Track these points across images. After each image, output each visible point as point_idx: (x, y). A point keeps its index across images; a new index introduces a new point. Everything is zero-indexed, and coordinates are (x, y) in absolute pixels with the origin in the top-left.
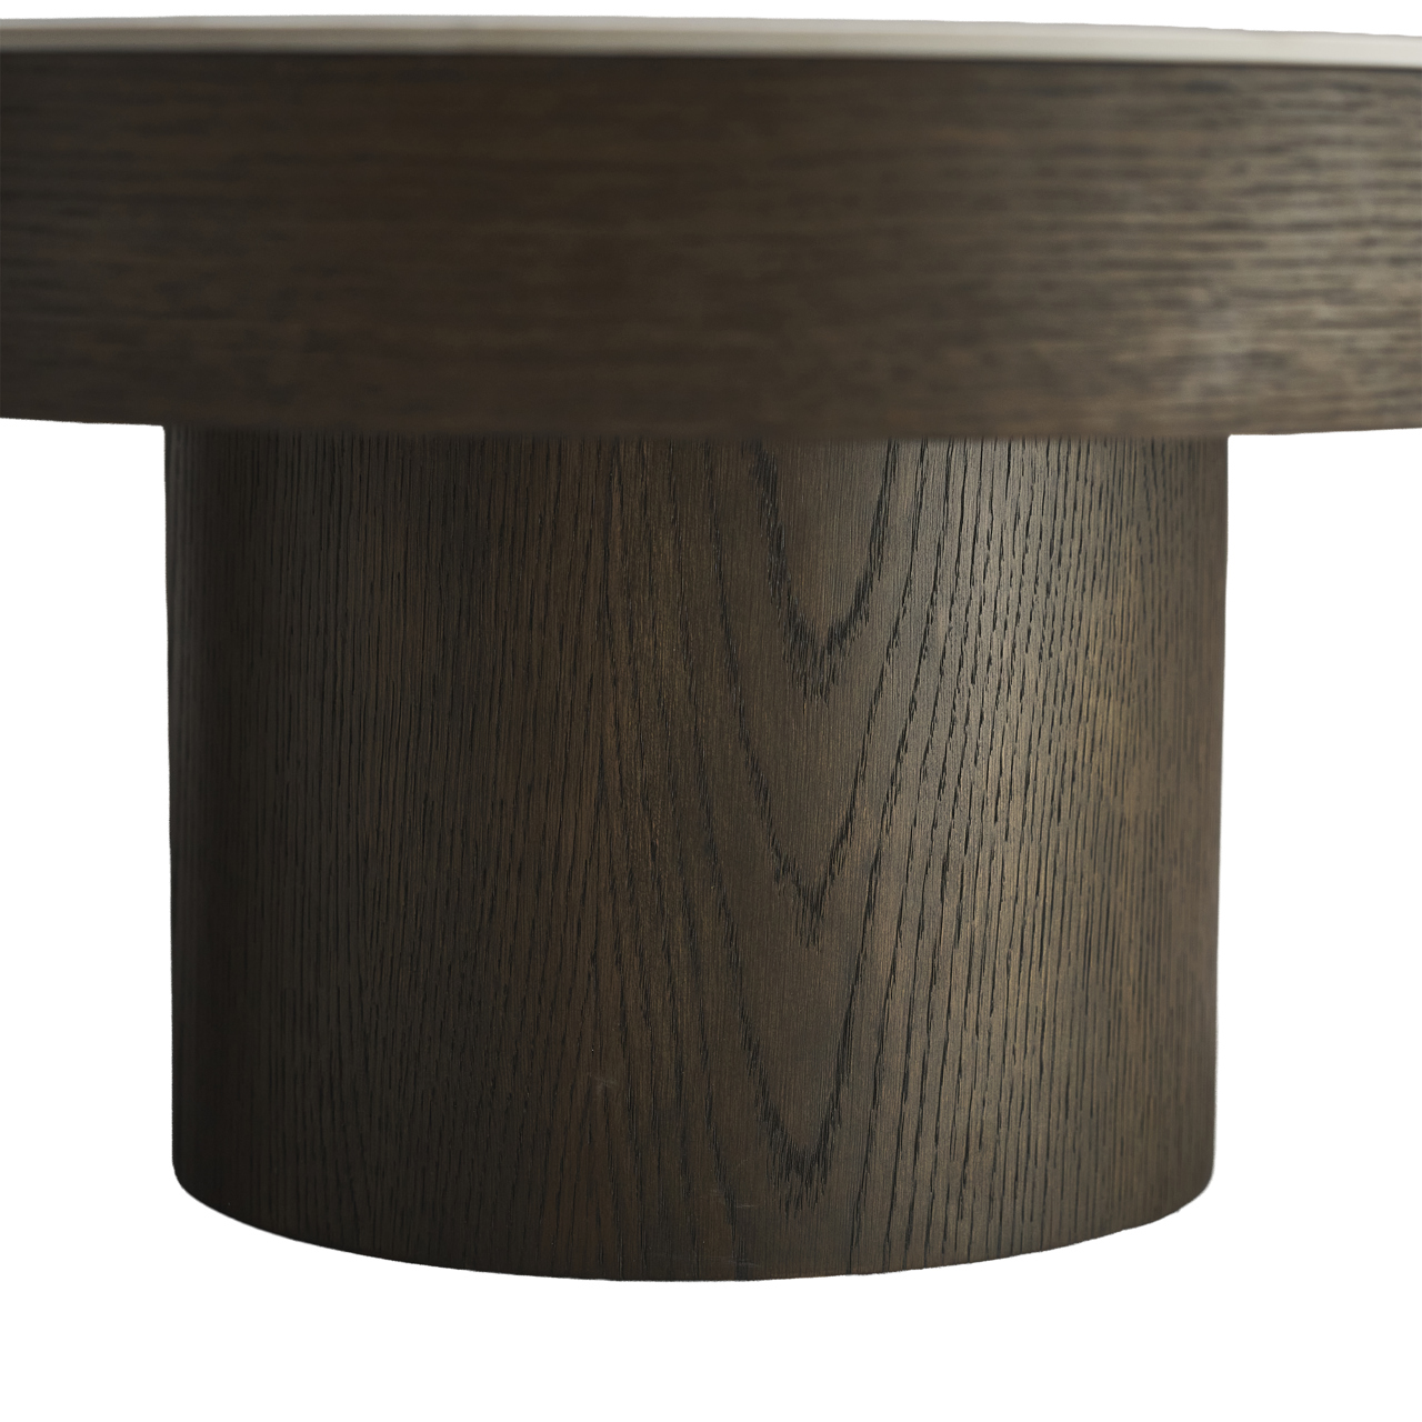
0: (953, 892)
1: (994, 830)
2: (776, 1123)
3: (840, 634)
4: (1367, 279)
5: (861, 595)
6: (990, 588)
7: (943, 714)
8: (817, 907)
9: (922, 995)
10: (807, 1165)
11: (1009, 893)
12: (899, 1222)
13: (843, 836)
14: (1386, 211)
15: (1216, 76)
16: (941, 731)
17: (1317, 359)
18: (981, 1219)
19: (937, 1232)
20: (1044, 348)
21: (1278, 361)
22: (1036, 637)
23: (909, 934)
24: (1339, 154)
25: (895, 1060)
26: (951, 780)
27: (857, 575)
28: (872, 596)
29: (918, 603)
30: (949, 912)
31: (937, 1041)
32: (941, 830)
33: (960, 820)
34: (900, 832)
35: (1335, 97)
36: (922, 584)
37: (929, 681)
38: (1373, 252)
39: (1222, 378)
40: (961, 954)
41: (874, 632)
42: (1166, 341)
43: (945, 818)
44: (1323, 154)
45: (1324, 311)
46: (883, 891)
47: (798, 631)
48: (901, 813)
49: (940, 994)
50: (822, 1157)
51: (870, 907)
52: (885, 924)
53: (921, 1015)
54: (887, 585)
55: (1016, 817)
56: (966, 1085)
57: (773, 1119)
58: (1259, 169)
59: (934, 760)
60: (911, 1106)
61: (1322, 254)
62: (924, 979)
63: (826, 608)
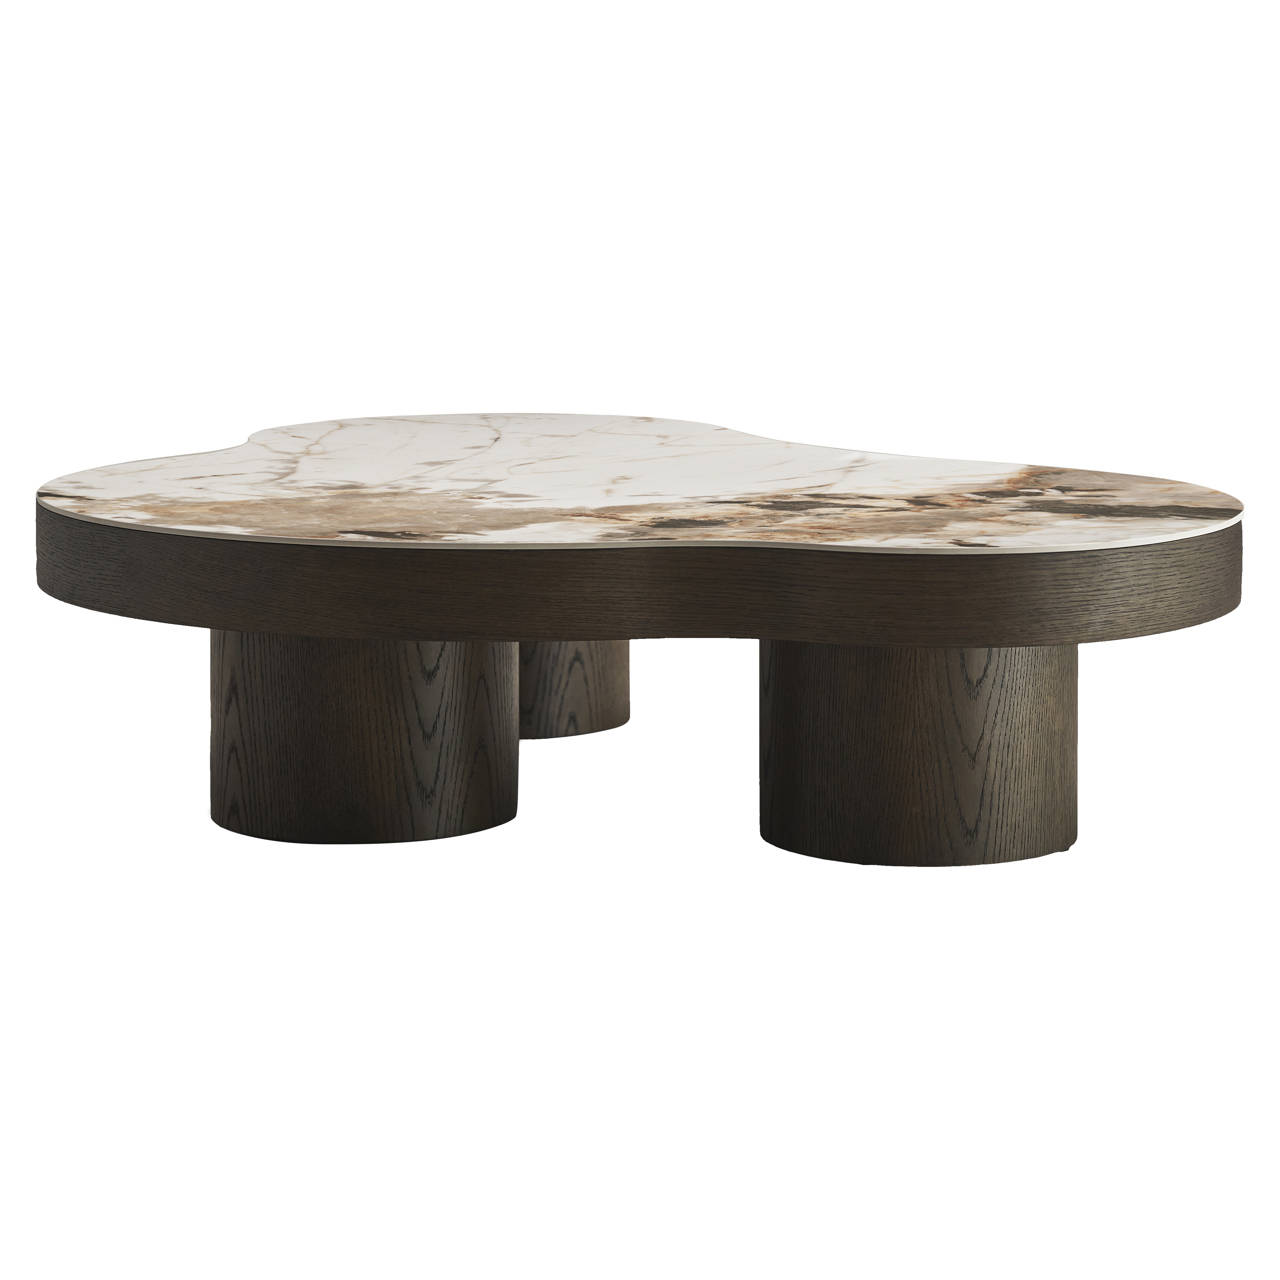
0: (1010, 755)
1: (1021, 736)
2: (964, 821)
3: (980, 682)
4: (1132, 600)
5: (985, 671)
6: (1019, 667)
7: (1007, 703)
8: (974, 759)
9: (1003, 784)
10: (972, 833)
11: (1025, 754)
12: (997, 850)
13: (981, 739)
14: (1136, 582)
15: (1094, 554)
16: (1007, 709)
17: (1120, 621)
18: (1019, 848)
19: (1007, 852)
20: (1055, 622)
21: (1111, 622)
22: (1031, 681)
23: (999, 765)
24: (1125, 570)
25: (995, 802)
26: (1010, 722)
27: (984, 665)
28: (988, 671)
29: (1000, 673)
30: (1010, 760)
31: (1007, 795)
32: (1007, 736)
33: (1012, 733)
34: (996, 737)
35: (1124, 555)
36: (1001, 667)
37: (1003, 694)
38: (1134, 593)
39: (1098, 628)
40: (1013, 771)
41: (989, 681)
42: (1084, 619)
43: (1008, 732)
44: (1121, 570)
45: (1122, 609)
46: (992, 754)
47: (969, 681)
48: (997, 732)
49: (1007, 783)
50: (976, 830)
51: (989, 758)
52: (992, 763)
53: (1002, 789)
54: (992, 668)
55: (1027, 731)
56: (1015, 809)
57: (963, 820)
58: (1106, 575)
59: (1005, 717)
60: (1000, 816)
61: (1121, 595)
62: (1003, 779)
63: (975, 676)
